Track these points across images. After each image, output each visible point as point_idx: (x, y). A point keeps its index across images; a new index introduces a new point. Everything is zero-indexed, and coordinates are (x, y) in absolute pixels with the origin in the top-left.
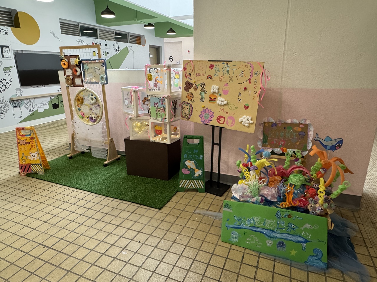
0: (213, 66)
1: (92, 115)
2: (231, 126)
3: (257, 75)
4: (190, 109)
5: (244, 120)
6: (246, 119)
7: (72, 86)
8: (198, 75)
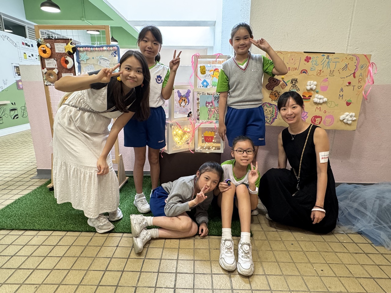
0: (310, 58)
3: (363, 68)
5: (346, 118)
6: (348, 116)
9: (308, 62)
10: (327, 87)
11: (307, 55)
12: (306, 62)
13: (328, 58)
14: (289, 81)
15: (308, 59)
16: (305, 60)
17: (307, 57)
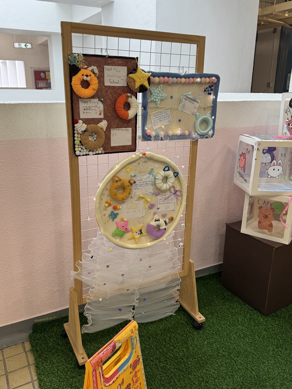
1: (158, 220)
7: (100, 152)
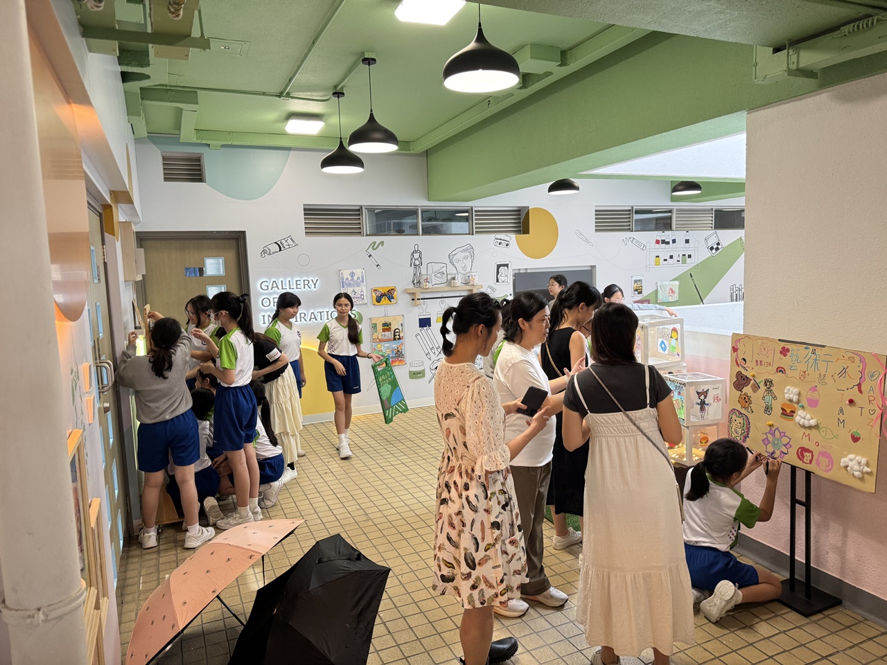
0: (788, 351)
2: (827, 471)
3: (873, 379)
4: (745, 425)
5: (851, 464)
6: (854, 461)
8: (759, 362)
9: (785, 355)
10: (818, 401)
11: (783, 344)
12: (782, 356)
13: (814, 352)
14: (762, 381)
15: (784, 352)
16: (781, 353)
17: (783, 348)
